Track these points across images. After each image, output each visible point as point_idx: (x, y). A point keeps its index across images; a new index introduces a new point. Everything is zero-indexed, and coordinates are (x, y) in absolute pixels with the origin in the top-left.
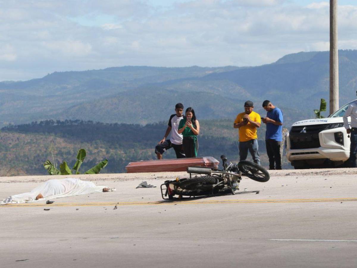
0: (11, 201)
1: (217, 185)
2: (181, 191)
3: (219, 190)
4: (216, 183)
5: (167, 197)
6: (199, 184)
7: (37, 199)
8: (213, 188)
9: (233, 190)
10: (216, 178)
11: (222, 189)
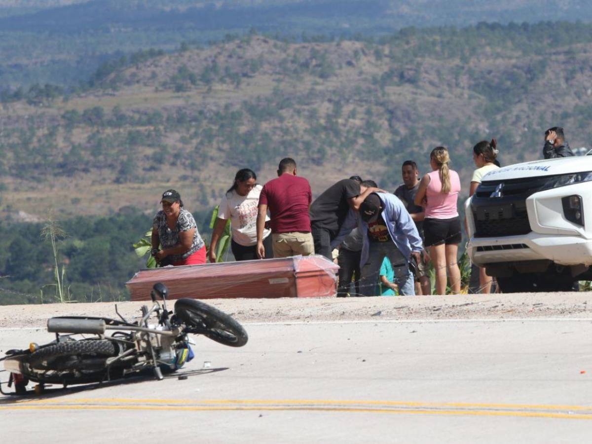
1: (117, 358)
2: (43, 375)
3: (125, 371)
4: (115, 354)
5: (13, 389)
6: (75, 357)
8: (106, 366)
9: (158, 369)
10: (115, 343)
11: (131, 367)
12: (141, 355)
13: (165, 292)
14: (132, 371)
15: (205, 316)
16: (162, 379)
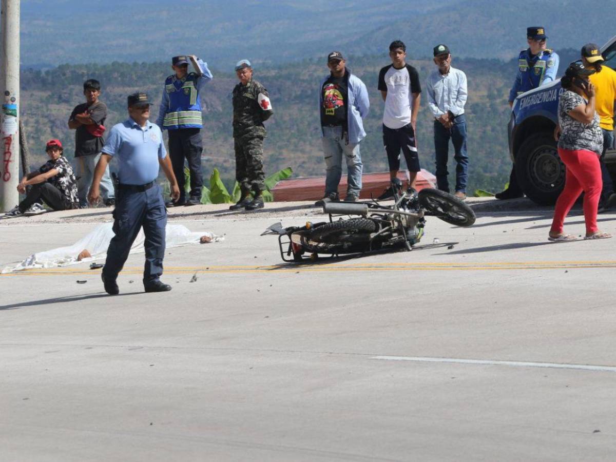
0: (34, 263)
1: (378, 233)
2: (316, 246)
3: (383, 243)
4: (376, 231)
5: (292, 257)
6: (346, 232)
7: (79, 259)
8: (370, 240)
9: (408, 243)
10: (375, 222)
11: (388, 241)
12: (395, 231)
14: (388, 243)
16: (411, 250)
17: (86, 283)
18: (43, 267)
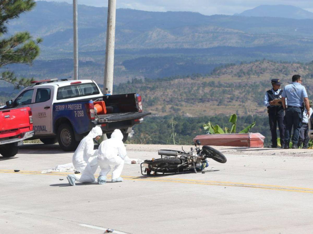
1: (181, 165)
2: (156, 169)
5: (146, 173)
6: (167, 164)
8: (178, 167)
9: (195, 170)
10: (181, 160)
11: (186, 168)
12: (190, 164)
13: (200, 143)
15: (212, 152)
16: (196, 173)
17: (63, 181)
18: (59, 171)
